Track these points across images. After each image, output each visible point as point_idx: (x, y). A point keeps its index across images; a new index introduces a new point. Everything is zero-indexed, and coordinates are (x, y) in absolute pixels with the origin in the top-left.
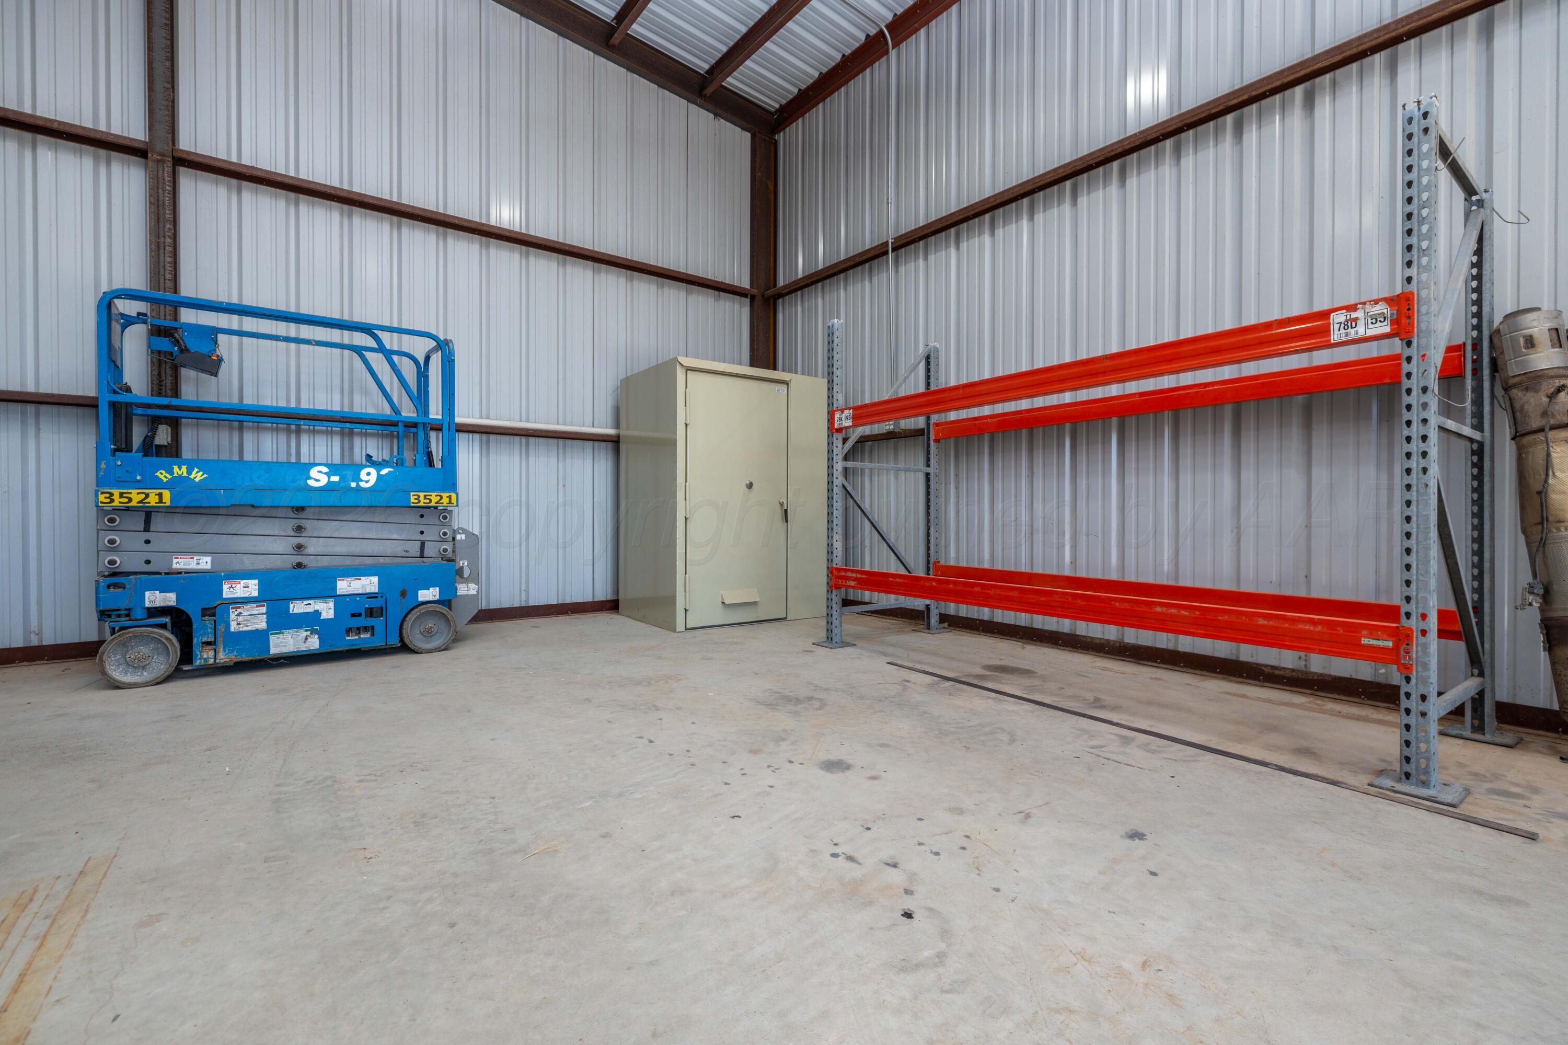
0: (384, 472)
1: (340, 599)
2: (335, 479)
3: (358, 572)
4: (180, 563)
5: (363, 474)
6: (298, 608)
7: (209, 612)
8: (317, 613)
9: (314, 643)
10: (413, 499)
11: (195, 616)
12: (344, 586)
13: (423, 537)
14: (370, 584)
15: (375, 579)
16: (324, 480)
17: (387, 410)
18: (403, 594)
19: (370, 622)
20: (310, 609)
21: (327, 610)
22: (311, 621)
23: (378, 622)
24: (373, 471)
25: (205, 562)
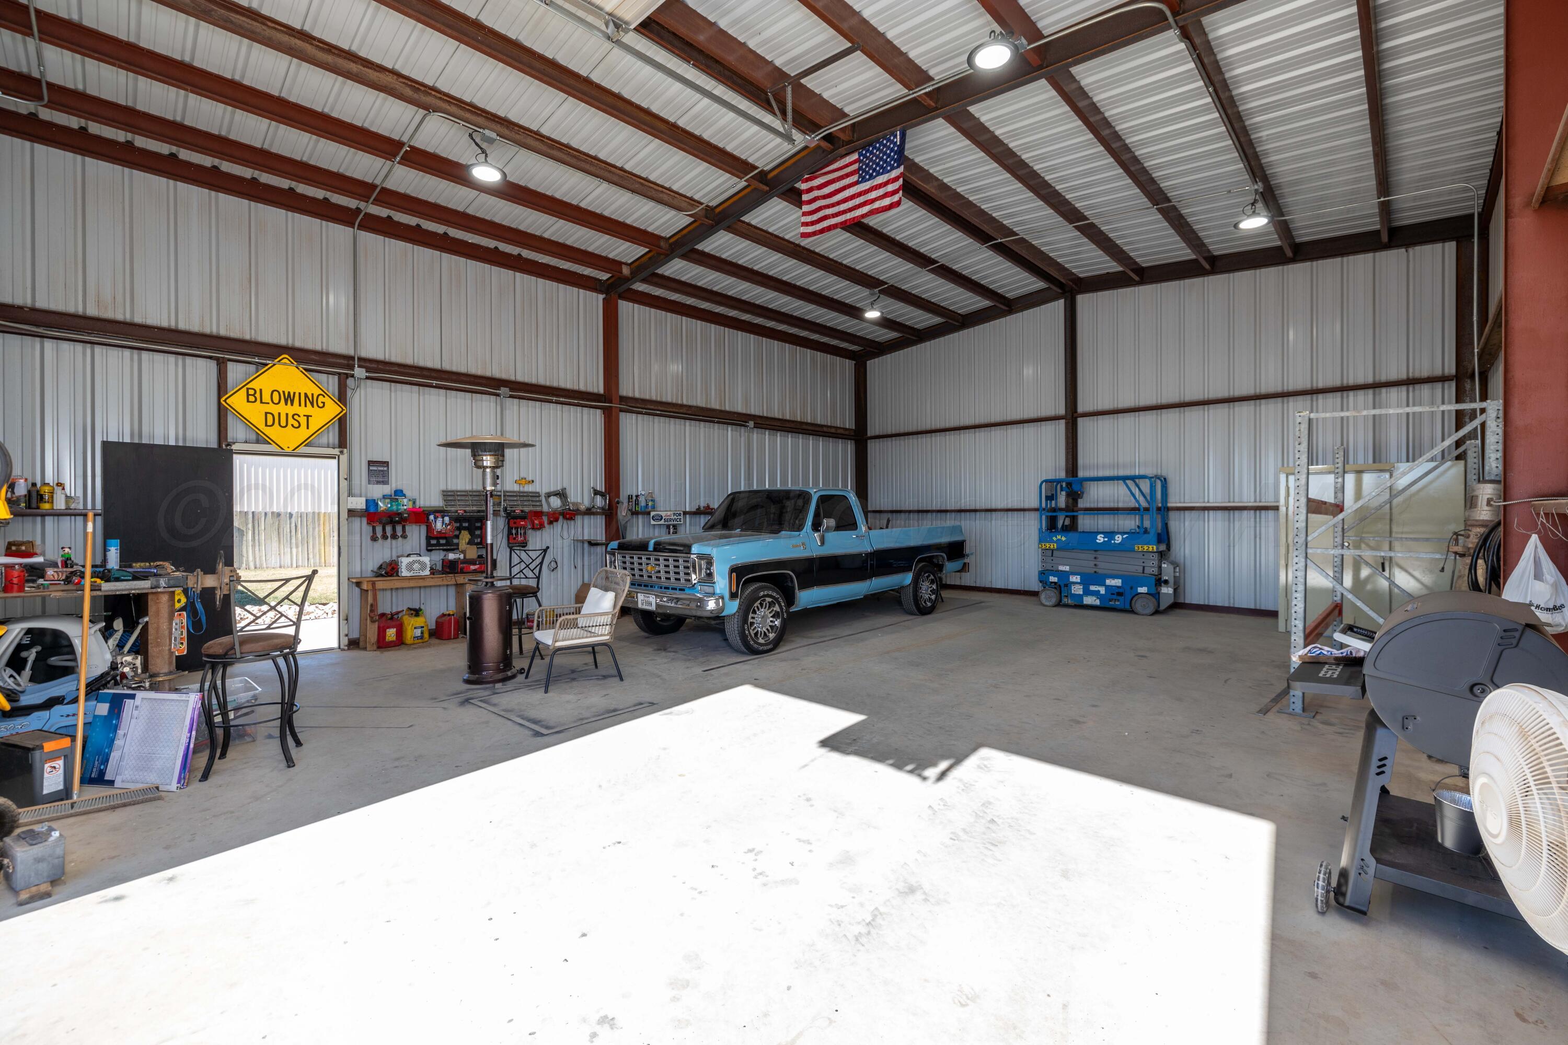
0: (1125, 536)
1: (1108, 588)
2: (1106, 539)
3: (1114, 577)
4: (1061, 568)
5: (1116, 538)
6: (1093, 588)
7: (1066, 585)
8: (1099, 591)
9: (1098, 602)
10: (1136, 548)
11: (1062, 586)
12: (1109, 582)
13: (1144, 565)
14: (1117, 582)
15: (1120, 581)
16: (1102, 540)
17: (1137, 506)
18: (1131, 588)
19: (1119, 598)
20: (1096, 589)
21: (1102, 590)
22: (1096, 593)
23: (1121, 598)
24: (1120, 536)
25: (1067, 568)
